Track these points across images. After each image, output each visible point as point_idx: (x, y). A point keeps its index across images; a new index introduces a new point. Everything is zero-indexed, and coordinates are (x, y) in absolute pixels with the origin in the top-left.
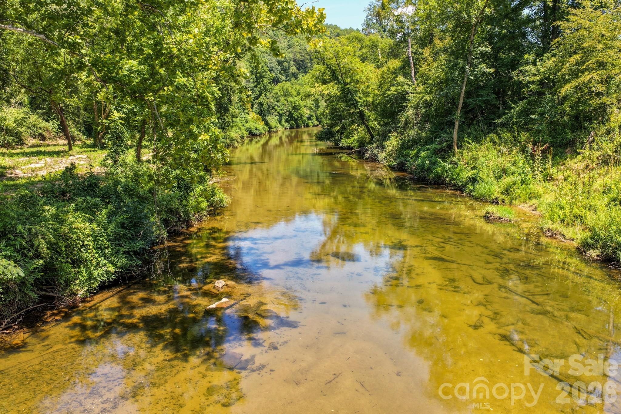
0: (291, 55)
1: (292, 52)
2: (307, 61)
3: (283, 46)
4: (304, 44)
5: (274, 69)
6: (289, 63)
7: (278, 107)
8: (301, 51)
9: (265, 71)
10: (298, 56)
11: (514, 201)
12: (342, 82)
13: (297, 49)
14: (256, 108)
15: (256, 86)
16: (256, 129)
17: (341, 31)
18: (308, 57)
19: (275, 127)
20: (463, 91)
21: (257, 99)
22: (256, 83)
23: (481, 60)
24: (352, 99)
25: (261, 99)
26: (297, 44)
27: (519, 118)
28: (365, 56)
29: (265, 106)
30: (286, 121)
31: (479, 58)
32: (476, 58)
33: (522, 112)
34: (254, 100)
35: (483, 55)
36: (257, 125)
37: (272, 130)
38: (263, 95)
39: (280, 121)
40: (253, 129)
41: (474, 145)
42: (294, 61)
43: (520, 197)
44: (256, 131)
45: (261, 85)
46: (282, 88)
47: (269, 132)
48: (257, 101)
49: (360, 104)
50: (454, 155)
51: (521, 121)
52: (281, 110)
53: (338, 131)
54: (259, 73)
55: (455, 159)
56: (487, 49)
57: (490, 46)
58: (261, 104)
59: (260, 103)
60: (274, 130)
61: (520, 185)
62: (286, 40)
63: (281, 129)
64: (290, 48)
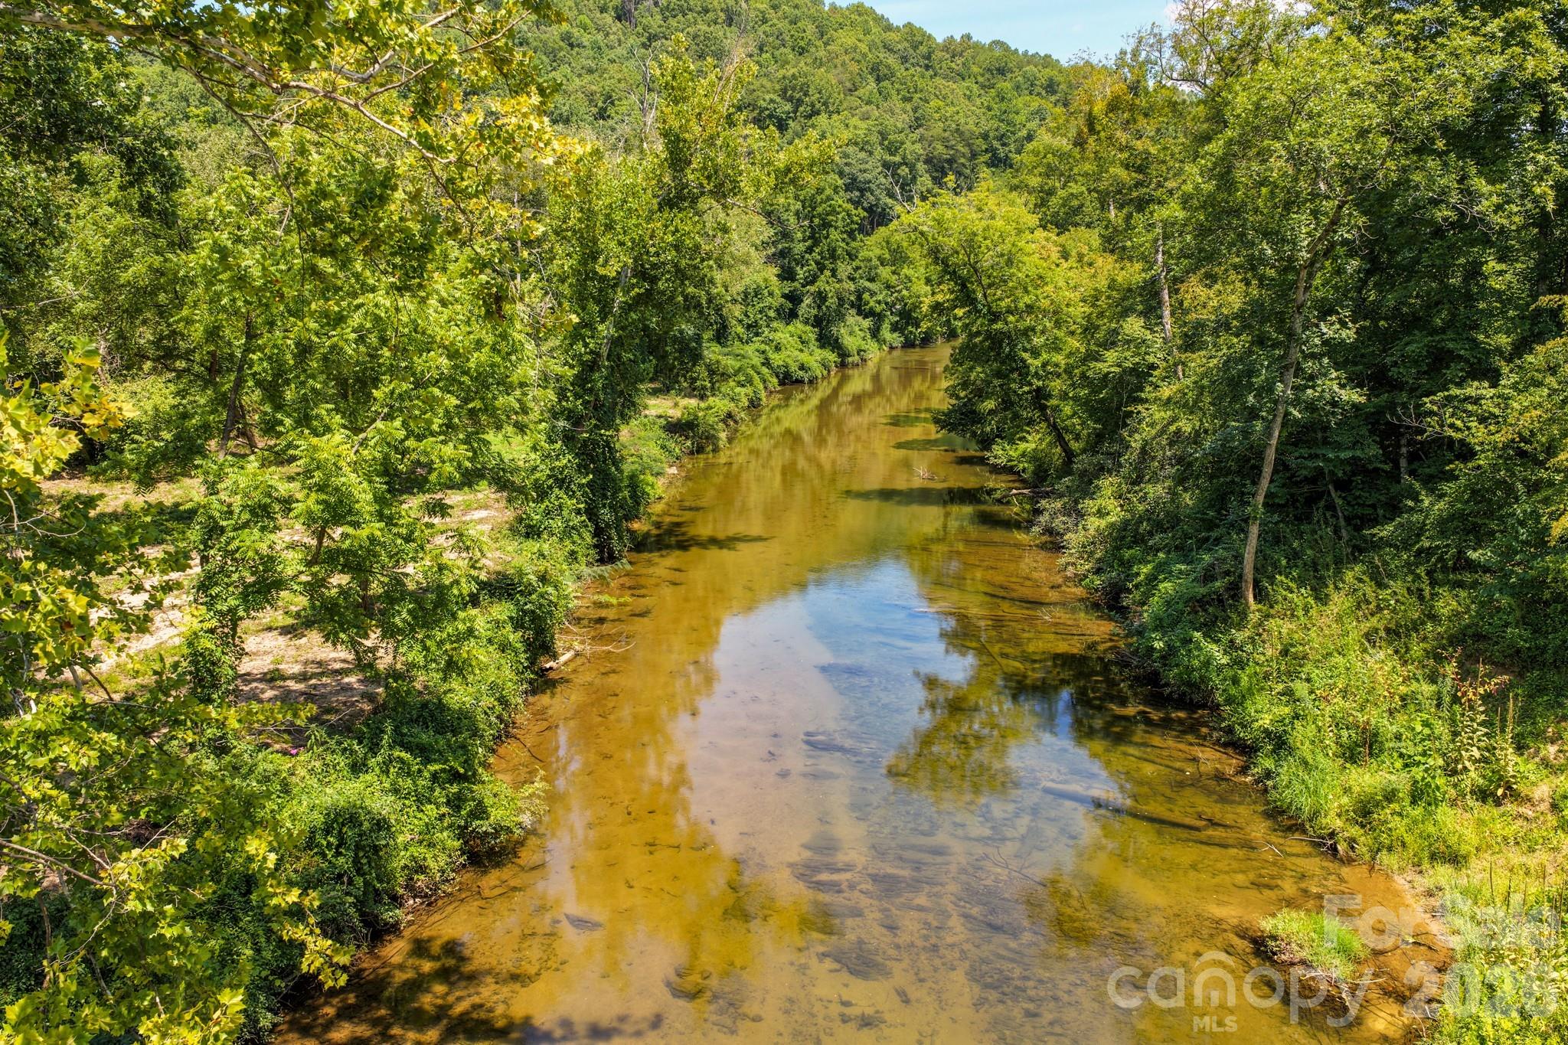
0: (918, 146)
1: (921, 139)
2: (962, 160)
3: (900, 125)
4: (956, 118)
5: (873, 186)
6: (912, 168)
7: (873, 294)
8: (946, 134)
9: (834, 210)
10: (940, 148)
11: (1384, 856)
12: (985, 310)
13: (937, 129)
14: (809, 306)
15: (810, 250)
16: (802, 367)
17: (1060, 72)
18: (966, 150)
19: (859, 351)
20: (1274, 442)
21: (812, 283)
22: (809, 243)
23: (1326, 360)
24: (1012, 357)
25: (821, 284)
26: (937, 116)
27: (1443, 534)
28: (1075, 203)
29: (832, 302)
30: (895, 328)
31: (1322, 355)
32: (1313, 356)
33: (1452, 517)
34: (803, 286)
35: (1331, 347)
36: (804, 357)
37: (850, 359)
38: (828, 273)
39: (875, 333)
40: (794, 367)
41: (1301, 597)
42: (926, 162)
43: (1404, 845)
44: (801, 373)
45: (824, 245)
46: (888, 243)
47: (843, 365)
48: (812, 289)
49: (1032, 370)
50: (1240, 627)
51: (1448, 546)
52: (879, 302)
53: (991, 412)
54: (819, 215)
55: (1240, 636)
56: (1344, 333)
57: (1354, 322)
58: (821, 297)
59: (820, 293)
60: (856, 359)
61: (1407, 802)
62: (909, 107)
63: (874, 353)
64: (918, 127)
